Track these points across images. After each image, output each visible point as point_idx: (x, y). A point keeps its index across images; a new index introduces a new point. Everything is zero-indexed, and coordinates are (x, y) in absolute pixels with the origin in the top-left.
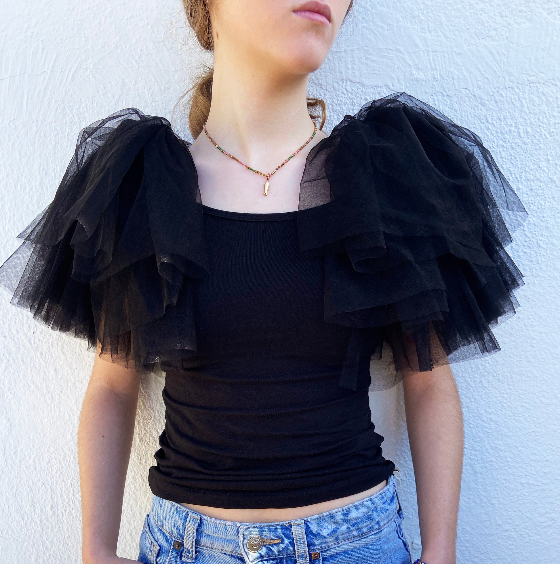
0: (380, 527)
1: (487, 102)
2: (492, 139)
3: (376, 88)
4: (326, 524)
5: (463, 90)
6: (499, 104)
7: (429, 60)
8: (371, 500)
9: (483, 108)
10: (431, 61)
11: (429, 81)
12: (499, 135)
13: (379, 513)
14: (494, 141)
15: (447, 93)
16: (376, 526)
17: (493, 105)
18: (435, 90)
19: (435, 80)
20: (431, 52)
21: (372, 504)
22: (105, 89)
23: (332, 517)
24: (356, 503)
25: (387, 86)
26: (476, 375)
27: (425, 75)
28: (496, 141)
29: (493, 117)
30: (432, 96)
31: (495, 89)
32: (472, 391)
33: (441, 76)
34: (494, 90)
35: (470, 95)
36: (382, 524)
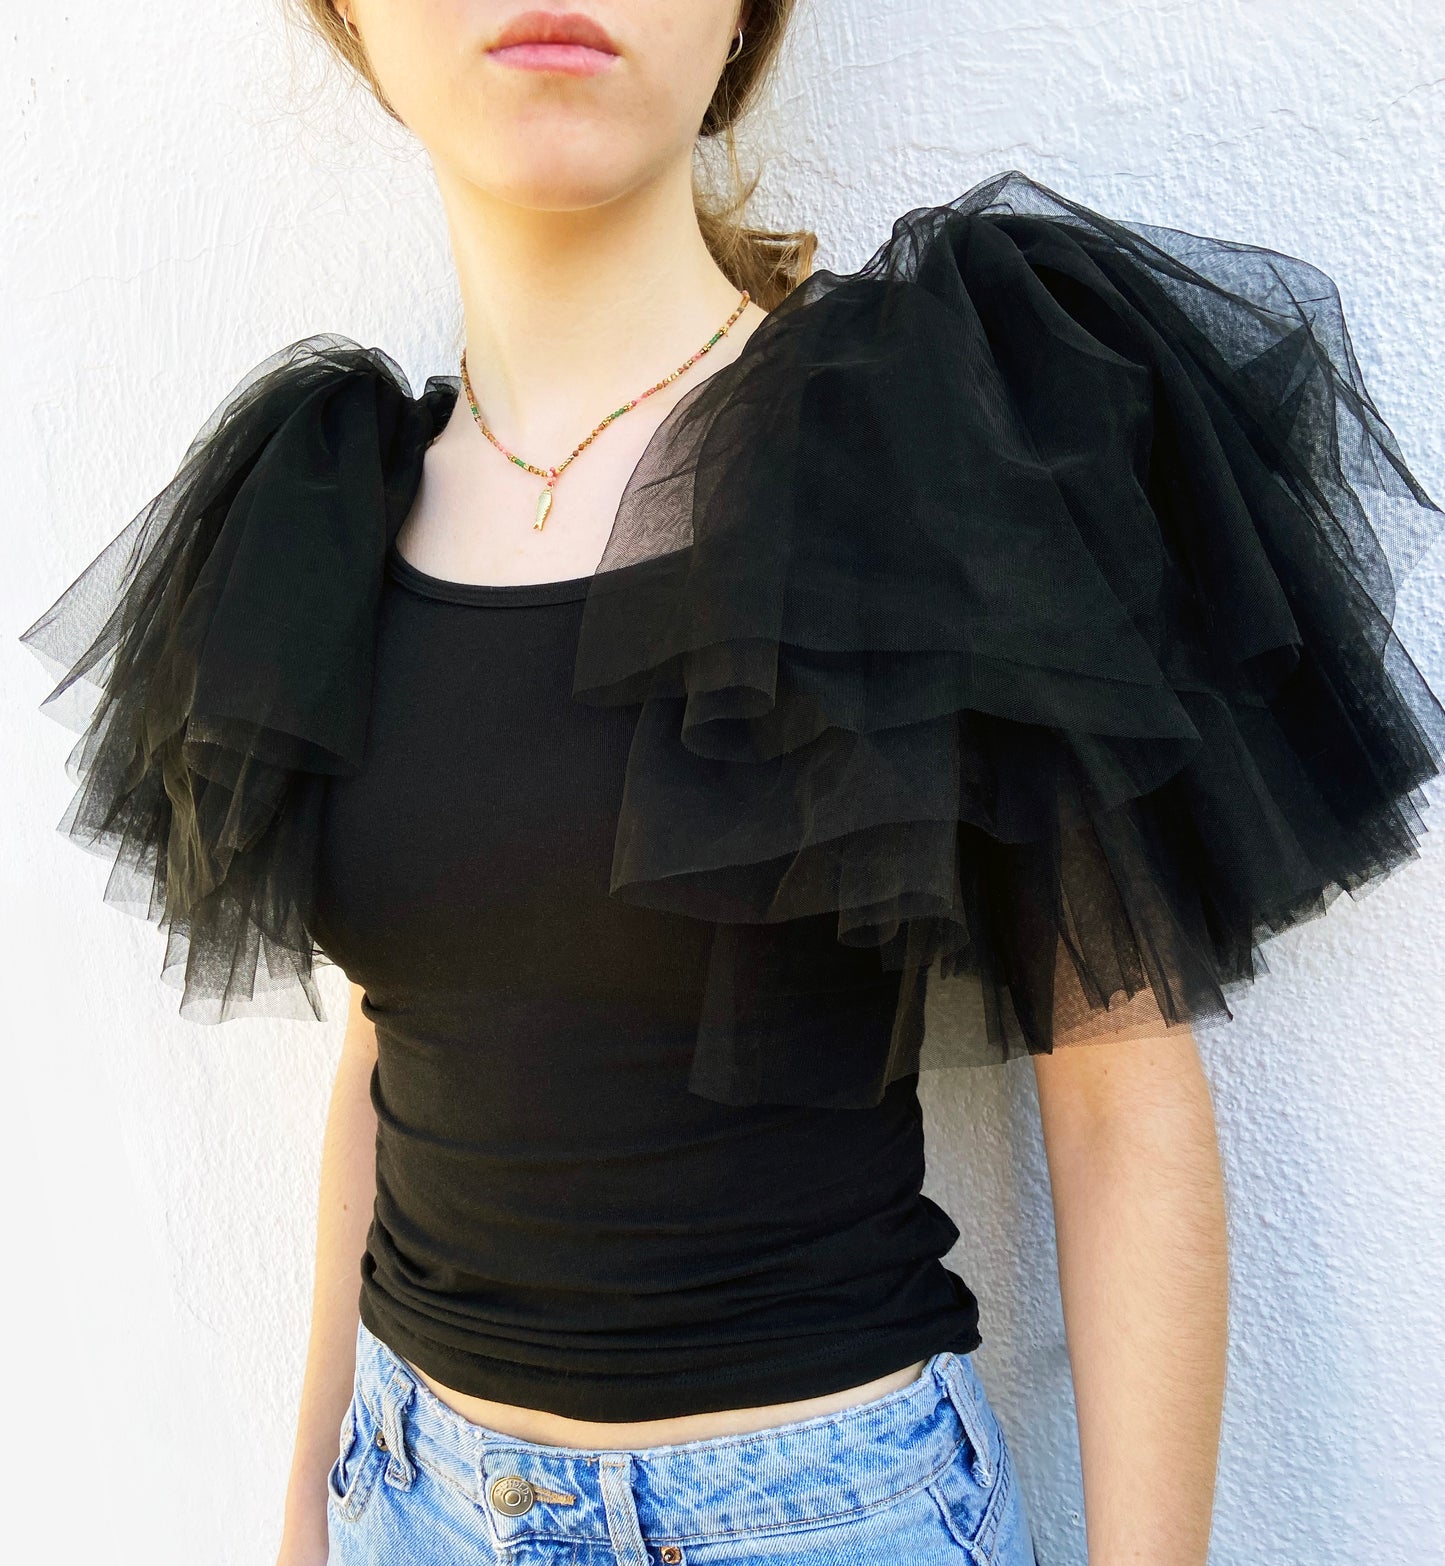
0: (858, 1509)
1: (1359, 144)
2: (1384, 263)
3: (994, 156)
4: (695, 1476)
5: (1272, 116)
6: (1402, 143)
7: (1154, 37)
8: (831, 1425)
9: (1345, 165)
10: (1162, 41)
11: (1158, 105)
12: (1410, 247)
13: (855, 1468)
14: (1391, 272)
15: (1218, 135)
16: (847, 1505)
17: (1382, 152)
18: (1180, 132)
19: (1177, 98)
20: (1159, 13)
21: (835, 1437)
22: (327, 274)
23: (712, 1459)
24: (782, 1430)
25: (1025, 144)
26: (1361, 1041)
27: (1142, 91)
28: (1396, 268)
29: (1385, 192)
30: (1171, 150)
31: (1384, 94)
32: (1347, 1088)
33: (1195, 83)
34: (1381, 99)
35: (1300, 130)
36: (865, 1499)
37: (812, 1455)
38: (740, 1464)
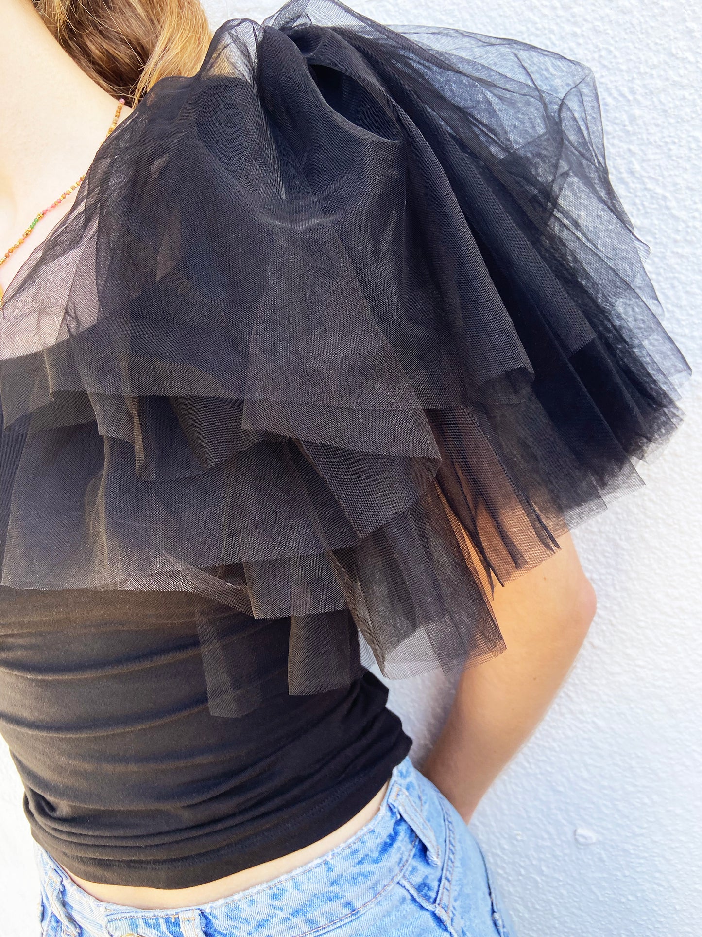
0: (354, 912)
2: (546, 26)
4: (243, 915)
8: (326, 863)
12: (560, 12)
13: (347, 886)
14: (552, 31)
16: (347, 911)
21: (330, 870)
23: (252, 902)
24: (294, 874)
26: (630, 527)
28: (555, 28)
32: (627, 557)
36: (357, 904)
37: (316, 886)
38: (271, 902)
